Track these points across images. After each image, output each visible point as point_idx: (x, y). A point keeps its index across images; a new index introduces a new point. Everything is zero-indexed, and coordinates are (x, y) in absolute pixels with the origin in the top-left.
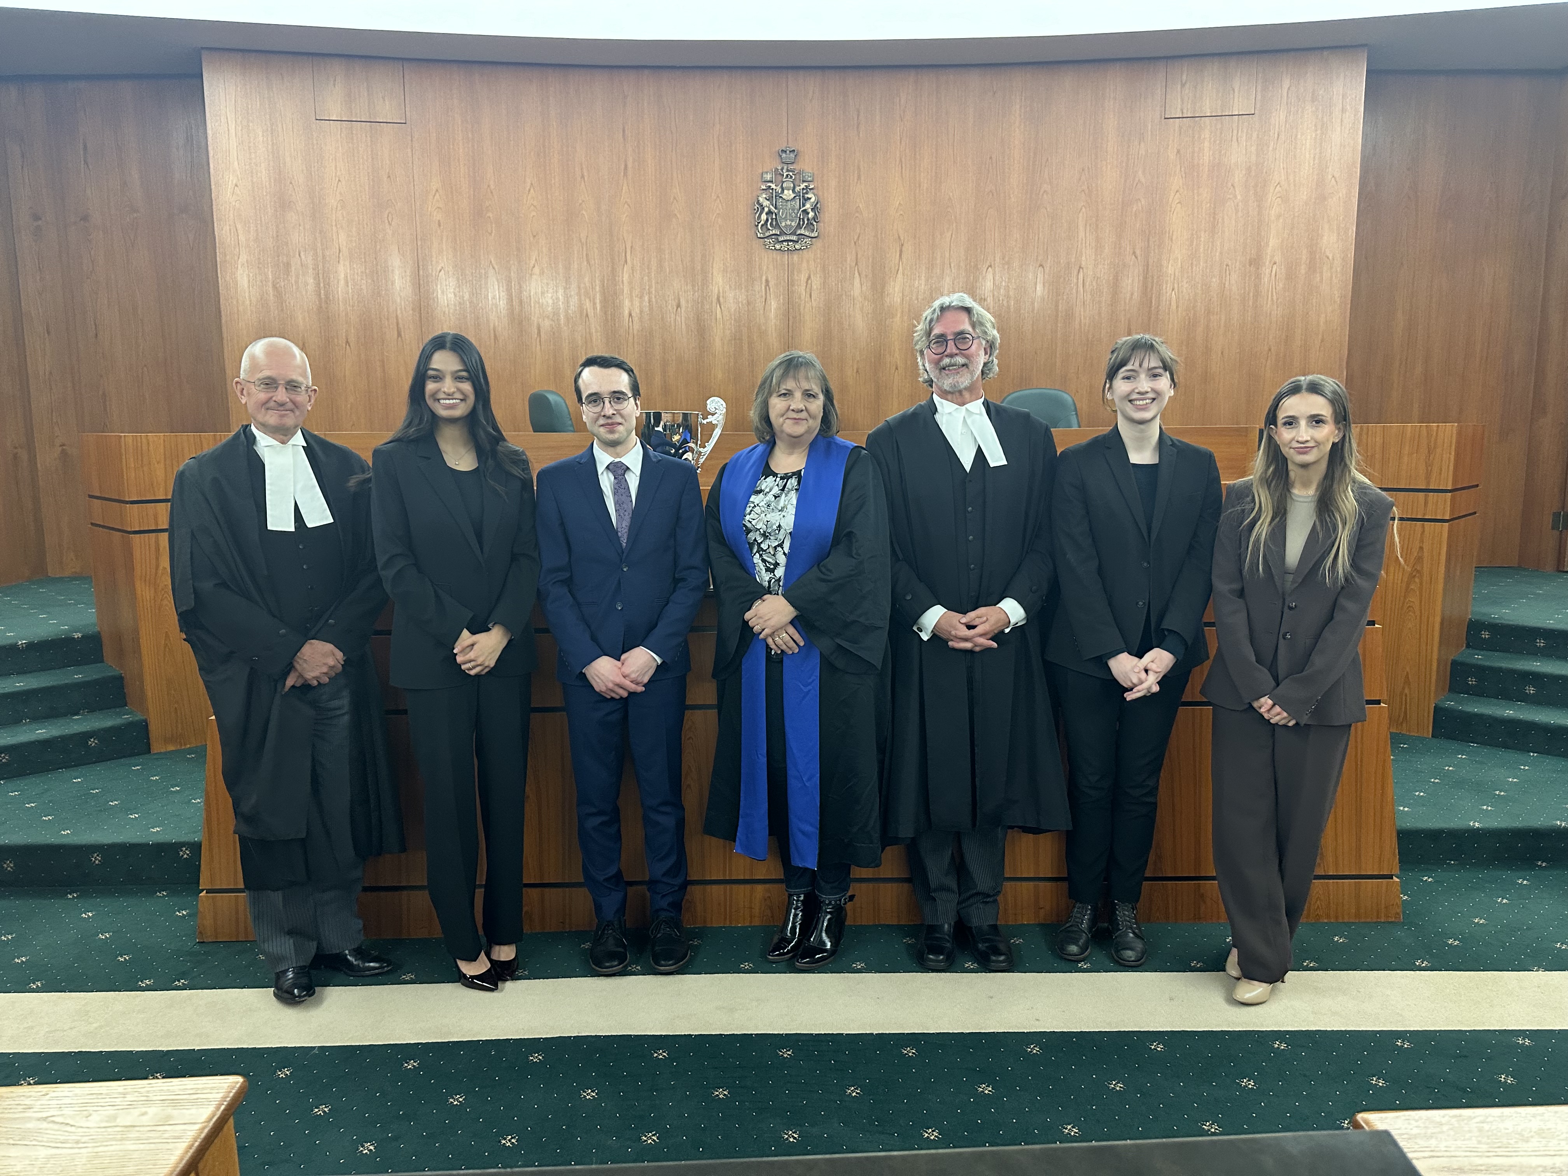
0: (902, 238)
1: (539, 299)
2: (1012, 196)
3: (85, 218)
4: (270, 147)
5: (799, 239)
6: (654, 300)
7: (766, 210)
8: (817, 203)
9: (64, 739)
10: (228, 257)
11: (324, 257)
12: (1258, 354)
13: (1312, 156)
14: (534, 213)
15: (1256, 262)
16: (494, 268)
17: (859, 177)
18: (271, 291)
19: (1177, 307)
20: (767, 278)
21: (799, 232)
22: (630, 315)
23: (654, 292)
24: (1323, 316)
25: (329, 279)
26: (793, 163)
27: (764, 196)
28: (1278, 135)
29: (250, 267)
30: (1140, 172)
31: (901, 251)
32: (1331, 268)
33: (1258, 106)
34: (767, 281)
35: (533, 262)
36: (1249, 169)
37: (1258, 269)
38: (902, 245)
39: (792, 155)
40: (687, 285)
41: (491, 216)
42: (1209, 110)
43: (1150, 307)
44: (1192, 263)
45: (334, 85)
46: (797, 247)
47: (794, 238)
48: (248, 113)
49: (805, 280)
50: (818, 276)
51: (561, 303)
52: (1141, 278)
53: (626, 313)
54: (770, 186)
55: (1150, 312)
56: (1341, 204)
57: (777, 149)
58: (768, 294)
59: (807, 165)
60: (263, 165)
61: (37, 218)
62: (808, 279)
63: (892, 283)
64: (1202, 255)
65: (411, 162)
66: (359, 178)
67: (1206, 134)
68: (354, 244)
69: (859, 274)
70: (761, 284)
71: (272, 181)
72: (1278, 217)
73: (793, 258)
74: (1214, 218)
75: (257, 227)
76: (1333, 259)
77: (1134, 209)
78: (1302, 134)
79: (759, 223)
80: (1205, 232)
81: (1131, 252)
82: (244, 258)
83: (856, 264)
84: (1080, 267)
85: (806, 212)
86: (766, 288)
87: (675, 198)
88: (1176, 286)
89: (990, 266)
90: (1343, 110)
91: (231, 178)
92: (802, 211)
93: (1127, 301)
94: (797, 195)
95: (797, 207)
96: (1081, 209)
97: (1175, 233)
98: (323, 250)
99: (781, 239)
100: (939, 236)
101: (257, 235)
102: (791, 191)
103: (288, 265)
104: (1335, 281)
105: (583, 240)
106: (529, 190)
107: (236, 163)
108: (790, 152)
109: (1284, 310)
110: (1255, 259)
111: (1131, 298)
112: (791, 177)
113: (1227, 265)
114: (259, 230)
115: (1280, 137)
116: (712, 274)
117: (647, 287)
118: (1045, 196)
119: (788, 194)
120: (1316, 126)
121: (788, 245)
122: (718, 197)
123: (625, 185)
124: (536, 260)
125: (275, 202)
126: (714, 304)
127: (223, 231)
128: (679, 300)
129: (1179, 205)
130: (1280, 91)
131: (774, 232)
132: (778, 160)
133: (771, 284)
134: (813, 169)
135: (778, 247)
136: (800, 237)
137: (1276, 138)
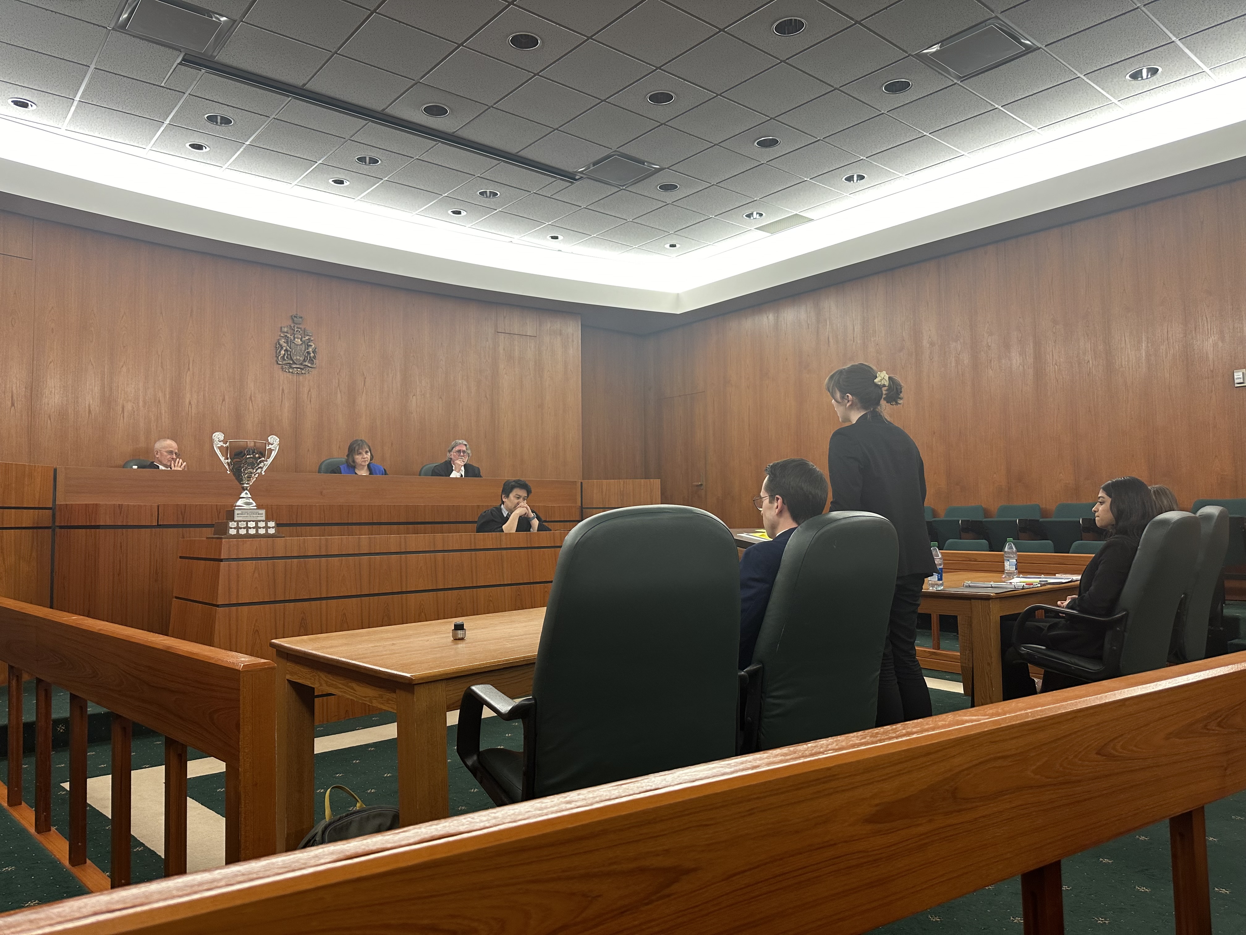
0: (365, 375)
1: (125, 389)
2: (424, 360)
5: (304, 368)
6: (207, 395)
7: (285, 348)
13: (562, 360)
14: (125, 332)
15: (541, 407)
16: (92, 365)
17: (340, 338)
19: (507, 425)
20: (283, 387)
21: (304, 364)
22: (190, 403)
23: (207, 390)
26: (301, 324)
27: (283, 340)
30: (487, 357)
31: (365, 381)
32: (573, 412)
33: (538, 332)
34: (283, 390)
35: (122, 364)
36: (535, 362)
37: (542, 410)
38: (365, 378)
39: (300, 319)
40: (230, 387)
41: (93, 330)
42: (516, 331)
43: (495, 424)
44: (513, 404)
46: (303, 372)
47: (302, 367)
49: (307, 392)
50: (315, 390)
51: (141, 392)
52: (490, 409)
53: (187, 402)
54: (286, 335)
55: (495, 427)
56: (575, 383)
57: (291, 314)
58: (283, 398)
59: (309, 326)
62: (309, 391)
63: (360, 399)
64: (517, 401)
65: (33, 286)
67: (516, 343)
69: (340, 392)
70: (279, 391)
72: (549, 386)
73: (299, 378)
76: (573, 408)
77: (485, 375)
78: (557, 348)
79: (279, 355)
81: (485, 396)
83: (339, 386)
84: (460, 401)
85: (308, 353)
86: (282, 394)
87: (224, 334)
88: (506, 415)
89: (414, 395)
90: (573, 341)
92: (307, 352)
94: (304, 342)
95: (303, 349)
96: (459, 371)
97: (504, 389)
99: (293, 366)
100: (386, 376)
102: (299, 340)
104: (574, 418)
105: (160, 353)
106: (123, 317)
108: (299, 317)
109: (554, 430)
110: (540, 405)
112: (300, 332)
113: (529, 407)
115: (548, 349)
116: (247, 383)
117: (203, 387)
119: (298, 341)
120: (562, 346)
121: (297, 370)
122: (252, 337)
123: (191, 322)
124: (124, 362)
126: (248, 401)
128: (224, 397)
129: (505, 375)
130: (546, 327)
131: (289, 362)
132: (291, 321)
133: (286, 391)
134: (313, 329)
135: (291, 371)
136: (305, 366)
137: (546, 349)
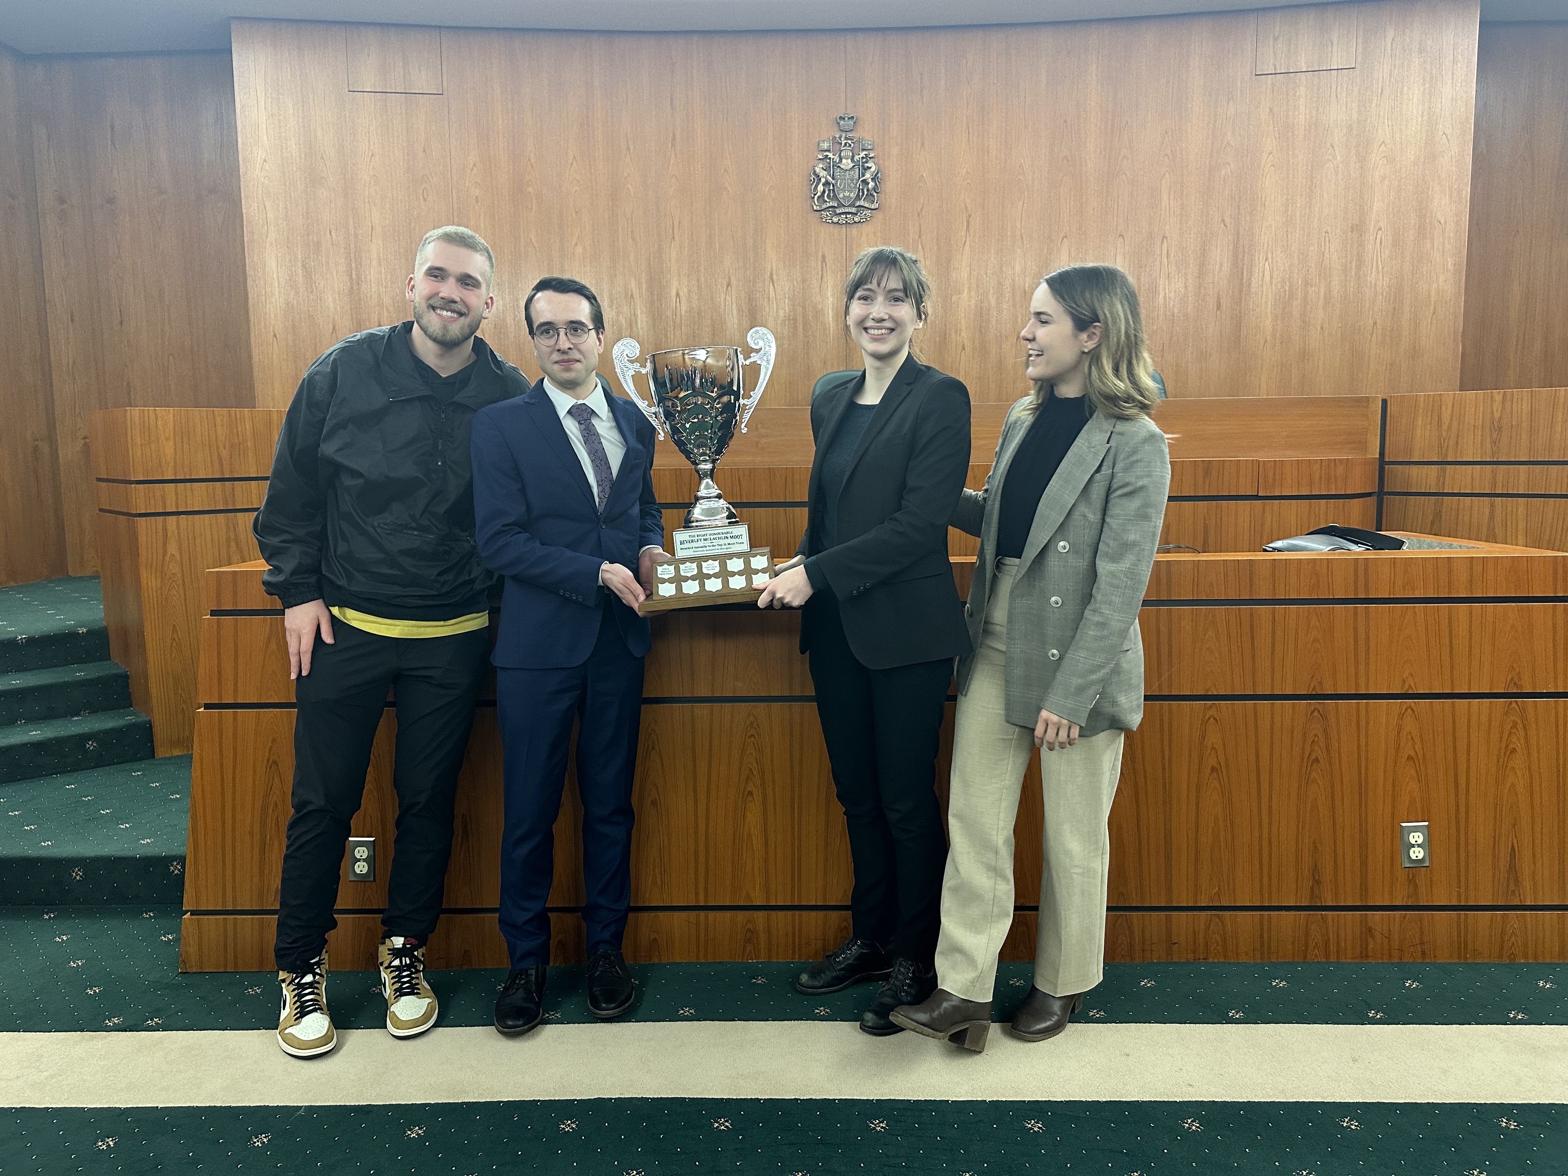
0: (969, 209)
2: (1088, 161)
3: (111, 201)
4: (301, 120)
5: (858, 211)
6: (703, 279)
7: (823, 180)
8: (878, 173)
9: (59, 741)
10: (256, 237)
11: (356, 235)
12: (1362, 328)
13: (1420, 112)
14: (577, 188)
15: (1358, 228)
16: (534, 247)
17: (923, 144)
18: (300, 271)
19: (1271, 278)
20: (823, 253)
21: (858, 204)
22: (678, 295)
23: (703, 270)
24: (1435, 285)
25: (361, 258)
26: (852, 130)
27: (821, 166)
28: (1382, 90)
29: (279, 246)
30: (1229, 134)
31: (968, 223)
32: (1444, 232)
33: (1359, 59)
34: (824, 257)
35: (575, 239)
36: (1350, 128)
37: (1361, 235)
38: (970, 216)
39: (851, 122)
40: (738, 262)
41: (532, 191)
42: (1303, 64)
43: (1242, 279)
44: (1287, 231)
45: (368, 56)
46: (856, 219)
47: (854, 210)
48: (278, 85)
51: (605, 283)
52: (1231, 248)
53: (674, 293)
54: (827, 156)
55: (1241, 284)
56: (1454, 162)
57: (835, 116)
58: (825, 271)
59: (866, 133)
60: (293, 140)
61: (62, 201)
63: (959, 257)
64: (1298, 222)
65: (448, 134)
66: (393, 152)
67: (1302, 91)
68: (387, 222)
69: (923, 248)
70: (817, 260)
71: (303, 156)
72: (1384, 178)
73: (851, 232)
74: (1311, 181)
75: (286, 204)
76: (1446, 223)
77: (1223, 173)
78: (1409, 88)
79: (815, 195)
80: (1301, 196)
81: (1220, 220)
82: (272, 236)
83: (920, 237)
84: (1164, 237)
85: (865, 182)
86: (822, 265)
87: (726, 170)
88: (1270, 256)
89: (1066, 237)
90: (1455, 62)
91: (260, 153)
92: (862, 181)
93: (1216, 273)
94: (856, 164)
95: (857, 177)
96: (1164, 174)
97: (1268, 199)
98: (355, 228)
99: (838, 211)
100: (1009, 206)
101: (287, 212)
102: (849, 161)
103: (319, 243)
104: (1448, 247)
105: (628, 216)
106: (572, 164)
107: (265, 137)
108: (849, 118)
109: (1390, 280)
110: (1356, 225)
111: (1220, 270)
112: (850, 145)
113: (1327, 232)
114: (289, 207)
115: (1384, 92)
116: (765, 250)
117: (696, 266)
118: (1125, 161)
119: (847, 163)
120: (1424, 79)
121: (846, 218)
122: (771, 167)
123: (673, 156)
124: (578, 237)
125: (306, 178)
126: (767, 283)
127: (250, 208)
128: (730, 279)
129: (1273, 168)
130: (1383, 43)
131: (831, 204)
132: (836, 129)
133: (828, 260)
134: (873, 137)
135: (835, 220)
136: (859, 209)
137: (1380, 93)
